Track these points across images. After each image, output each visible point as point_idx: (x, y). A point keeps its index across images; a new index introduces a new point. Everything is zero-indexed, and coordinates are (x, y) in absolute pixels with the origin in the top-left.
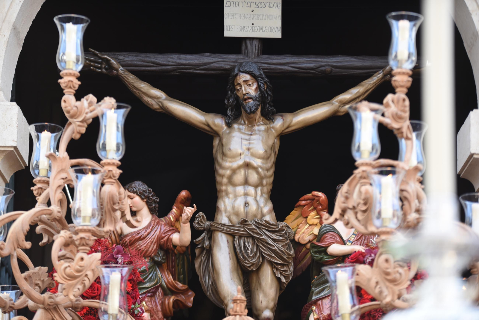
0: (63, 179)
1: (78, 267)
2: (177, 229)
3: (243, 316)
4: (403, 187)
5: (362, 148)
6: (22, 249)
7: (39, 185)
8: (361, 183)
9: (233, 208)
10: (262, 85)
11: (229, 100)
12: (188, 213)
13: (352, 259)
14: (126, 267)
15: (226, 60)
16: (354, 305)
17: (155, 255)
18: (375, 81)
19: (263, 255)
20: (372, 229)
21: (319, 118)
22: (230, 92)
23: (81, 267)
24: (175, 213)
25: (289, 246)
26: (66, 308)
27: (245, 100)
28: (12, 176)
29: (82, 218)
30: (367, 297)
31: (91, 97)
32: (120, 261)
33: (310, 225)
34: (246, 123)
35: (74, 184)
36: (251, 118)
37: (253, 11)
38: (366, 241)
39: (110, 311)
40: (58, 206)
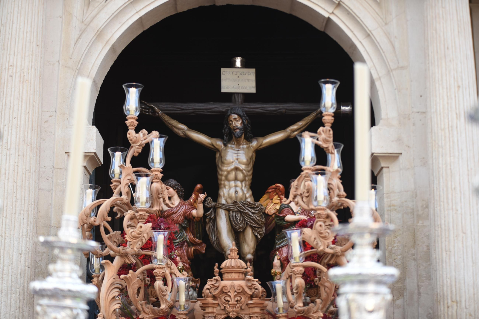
0: (129, 180)
1: (139, 232)
2: (195, 207)
3: (236, 259)
4: (330, 182)
5: (306, 159)
6: (106, 221)
7: (115, 183)
8: (305, 180)
9: (229, 194)
10: (245, 121)
11: (225, 130)
12: (202, 198)
13: (300, 224)
14: (166, 231)
15: (223, 106)
16: (302, 252)
17: (182, 223)
18: (311, 118)
19: (246, 222)
20: (312, 207)
21: (279, 140)
22: (225, 125)
23: (140, 231)
24: (194, 198)
25: (262, 216)
26: (132, 255)
27: (235, 130)
28: (93, 171)
29: (140, 203)
30: (308, 246)
31: (144, 131)
32: (162, 227)
33: (274, 204)
34: (236, 143)
35: (135, 182)
36: (239, 141)
37: (238, 77)
38: (307, 213)
39: (158, 257)
40: (126, 196)
